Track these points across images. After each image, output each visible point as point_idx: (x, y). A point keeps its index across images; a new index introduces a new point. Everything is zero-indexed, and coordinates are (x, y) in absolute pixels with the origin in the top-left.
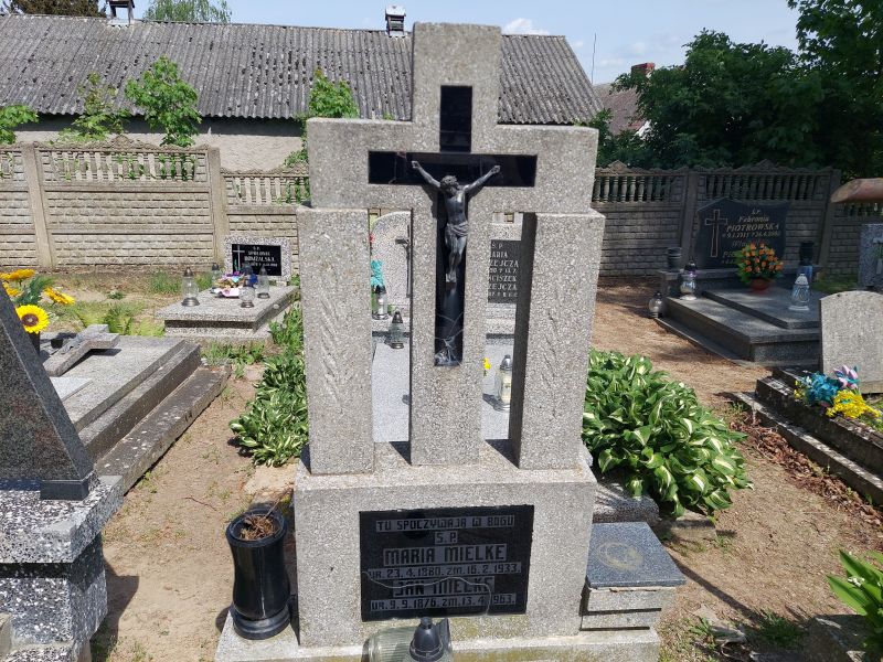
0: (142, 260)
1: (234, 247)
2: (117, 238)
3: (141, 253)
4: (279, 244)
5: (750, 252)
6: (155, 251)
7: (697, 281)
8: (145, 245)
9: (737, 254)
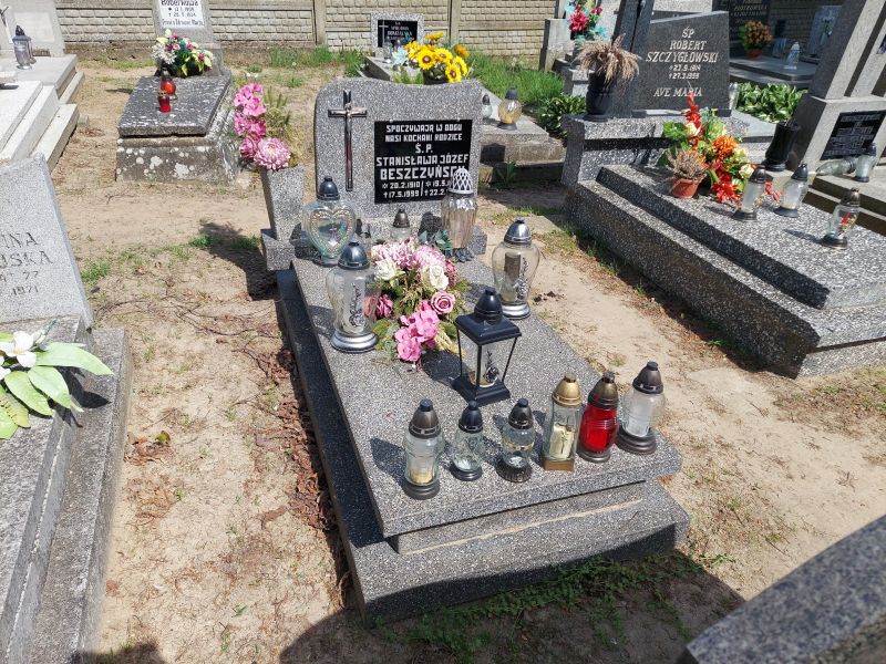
0: (249, 36)
1: (380, 22)
2: (227, 13)
3: (249, 29)
4: (416, 19)
5: (752, 27)
6: (261, 28)
8: (253, 21)
9: (743, 29)
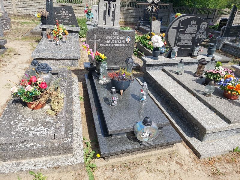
7: (143, 23)
